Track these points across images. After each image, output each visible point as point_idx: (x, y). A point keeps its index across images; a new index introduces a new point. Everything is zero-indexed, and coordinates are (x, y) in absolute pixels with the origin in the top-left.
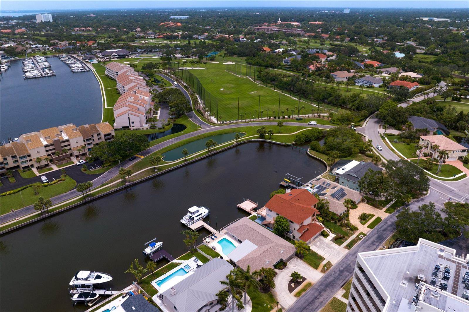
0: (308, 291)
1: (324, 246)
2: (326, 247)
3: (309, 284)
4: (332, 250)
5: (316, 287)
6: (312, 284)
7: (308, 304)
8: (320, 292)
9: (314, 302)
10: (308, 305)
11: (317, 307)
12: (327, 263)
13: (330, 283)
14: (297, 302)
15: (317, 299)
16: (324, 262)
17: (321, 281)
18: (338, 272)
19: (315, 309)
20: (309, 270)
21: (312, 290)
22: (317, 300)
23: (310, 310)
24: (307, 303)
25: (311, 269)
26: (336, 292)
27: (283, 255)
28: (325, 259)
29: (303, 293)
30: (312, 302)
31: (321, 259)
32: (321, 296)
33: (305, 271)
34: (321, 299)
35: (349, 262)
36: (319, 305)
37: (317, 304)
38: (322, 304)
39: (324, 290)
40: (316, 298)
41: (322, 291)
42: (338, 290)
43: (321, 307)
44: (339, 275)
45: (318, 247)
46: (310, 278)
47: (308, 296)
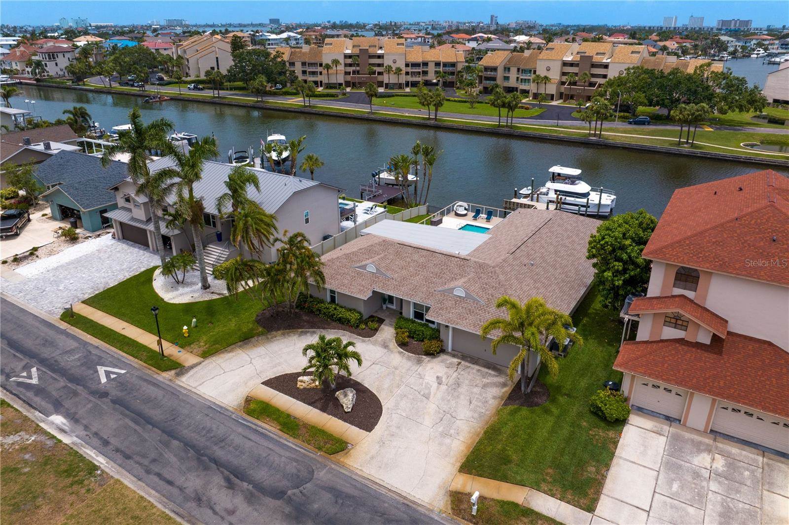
0: (290, 442)
3: (340, 446)
5: (322, 475)
6: (340, 457)
7: (193, 447)
8: (278, 494)
9: (206, 468)
10: (188, 445)
11: (170, 483)
14: (214, 410)
15: (228, 480)
17: (377, 496)
19: (159, 475)
20: (444, 435)
21: (297, 461)
22: (217, 479)
23: (153, 455)
27: (449, 304)
28: (590, 509)
32: (250, 499)
33: (428, 421)
34: (222, 498)
36: (181, 489)
37: (193, 482)
38: (192, 505)
41: (290, 501)
43: (170, 498)
46: (382, 443)
47: (249, 444)
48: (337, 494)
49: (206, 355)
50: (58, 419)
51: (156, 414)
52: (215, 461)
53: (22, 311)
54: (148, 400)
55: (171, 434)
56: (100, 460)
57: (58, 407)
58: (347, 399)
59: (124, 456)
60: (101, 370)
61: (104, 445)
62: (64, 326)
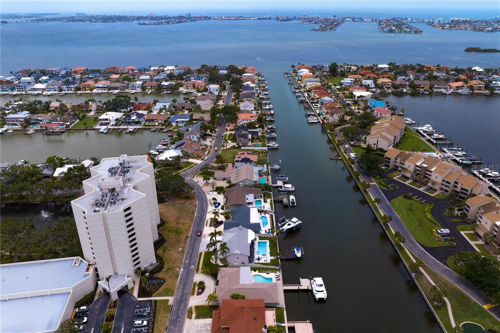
0: (191, 290)
1: (203, 329)
2: (201, 329)
3: (193, 294)
4: (195, 330)
5: (188, 295)
8: (183, 294)
12: (191, 317)
13: (181, 303)
14: (192, 280)
16: (194, 315)
18: (180, 315)
24: (186, 283)
25: (199, 304)
26: (174, 301)
28: (195, 319)
29: (192, 287)
30: (184, 286)
31: (198, 317)
33: (201, 300)
34: (180, 290)
35: (177, 329)
37: (181, 286)
39: (181, 297)
40: (184, 289)
42: (173, 303)
44: (178, 313)
45: (206, 324)
46: (196, 298)
48: (186, 299)
49: (202, 273)
50: (183, 269)
51: (188, 276)
52: (184, 287)
53: (199, 248)
54: (190, 274)
55: (186, 280)
56: (179, 278)
57: (184, 268)
58: (200, 290)
59: (181, 279)
60: (193, 266)
61: (181, 276)
62: (199, 255)
